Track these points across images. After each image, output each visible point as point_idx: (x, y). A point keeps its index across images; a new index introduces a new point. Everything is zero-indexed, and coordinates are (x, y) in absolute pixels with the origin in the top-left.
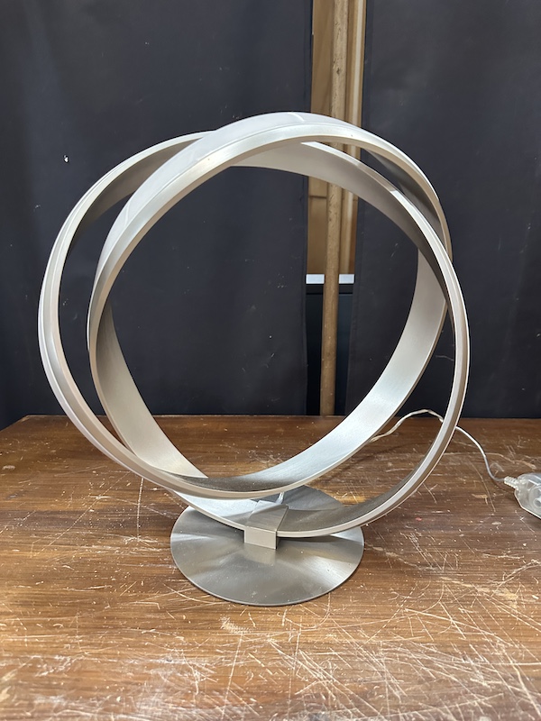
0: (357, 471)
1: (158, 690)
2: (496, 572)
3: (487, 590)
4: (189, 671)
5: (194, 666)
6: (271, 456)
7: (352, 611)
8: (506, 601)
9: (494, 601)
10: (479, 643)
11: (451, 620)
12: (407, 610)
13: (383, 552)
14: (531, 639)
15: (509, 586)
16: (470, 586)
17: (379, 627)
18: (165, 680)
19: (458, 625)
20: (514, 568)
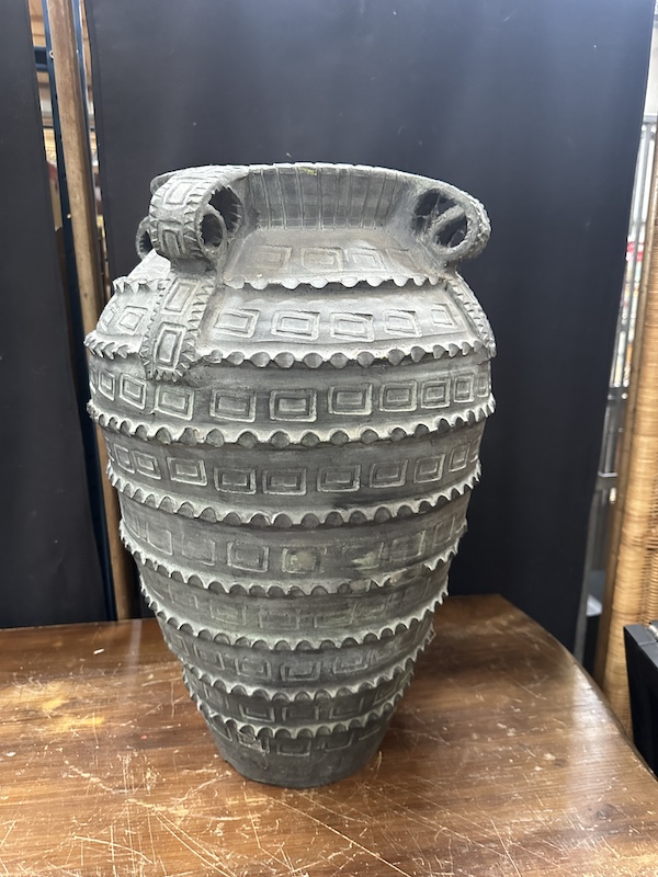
0: (113, 688)
2: (183, 788)
3: (164, 809)
6: (30, 679)
7: (23, 844)
8: (172, 818)
9: (163, 819)
10: (121, 864)
11: (112, 844)
12: (76, 838)
13: (89, 778)
14: (174, 854)
15: (187, 804)
16: (150, 806)
17: (39, 858)
19: (115, 848)
20: (203, 782)
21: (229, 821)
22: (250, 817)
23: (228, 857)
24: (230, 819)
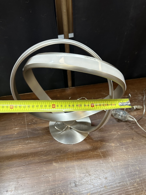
1: (43, 183)
2: (110, 138)
3: (108, 144)
4: (48, 177)
5: (49, 176)
8: (112, 146)
10: (106, 159)
11: (100, 154)
12: (91, 153)
15: (113, 142)
16: (105, 143)
18: (44, 180)
19: (102, 155)
20: (114, 136)
21: (125, 147)
22: (129, 145)
23: (129, 156)
24: (125, 146)
